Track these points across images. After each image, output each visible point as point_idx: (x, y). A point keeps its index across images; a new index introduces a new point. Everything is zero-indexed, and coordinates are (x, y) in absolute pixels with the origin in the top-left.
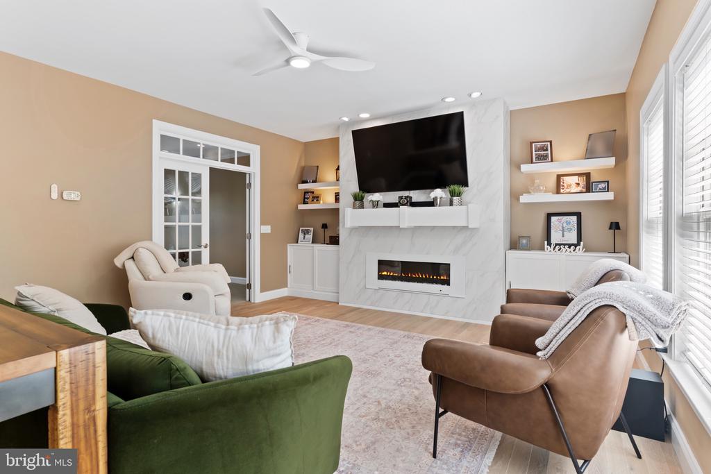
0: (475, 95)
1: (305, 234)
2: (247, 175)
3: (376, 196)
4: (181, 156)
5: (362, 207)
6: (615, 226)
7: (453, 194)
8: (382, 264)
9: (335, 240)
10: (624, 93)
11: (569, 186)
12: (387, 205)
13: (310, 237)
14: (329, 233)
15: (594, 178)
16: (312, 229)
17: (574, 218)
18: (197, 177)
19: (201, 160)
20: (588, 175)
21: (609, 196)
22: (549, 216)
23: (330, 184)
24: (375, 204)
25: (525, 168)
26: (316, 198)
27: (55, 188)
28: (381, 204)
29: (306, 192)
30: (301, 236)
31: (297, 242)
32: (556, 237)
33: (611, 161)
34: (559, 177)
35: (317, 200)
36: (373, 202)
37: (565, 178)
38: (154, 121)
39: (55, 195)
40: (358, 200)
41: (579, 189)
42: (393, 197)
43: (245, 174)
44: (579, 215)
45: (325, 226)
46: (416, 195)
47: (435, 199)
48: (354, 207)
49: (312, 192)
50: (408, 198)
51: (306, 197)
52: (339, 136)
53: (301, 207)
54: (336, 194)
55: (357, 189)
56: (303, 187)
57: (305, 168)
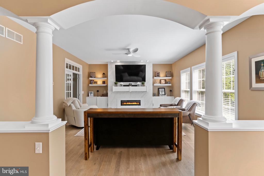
0: (148, 61)
1: (91, 94)
2: (78, 75)
3: (122, 83)
4: (68, 69)
5: (117, 86)
6: (171, 91)
7: (142, 83)
8: (122, 101)
9: (106, 95)
10: (172, 64)
11: (162, 82)
12: (124, 86)
13: (92, 94)
15: (167, 81)
16: (93, 92)
17: (164, 89)
18: (71, 76)
19: (71, 70)
20: (166, 80)
21: (170, 85)
22: (159, 89)
23: (100, 78)
24: (121, 85)
25: (155, 78)
28: (123, 85)
30: (90, 94)
31: (89, 96)
32: (160, 93)
33: (171, 78)
34: (160, 80)
35: (96, 83)
36: (121, 84)
37: (162, 80)
38: (66, 59)
40: (116, 84)
41: (164, 83)
42: (127, 83)
43: (77, 74)
44: (164, 88)
45: (98, 91)
46: (133, 83)
47: (138, 85)
48: (114, 86)
49: (94, 80)
50: (131, 84)
51: (91, 82)
52: (107, 65)
53: (90, 85)
54: (103, 81)
55: (115, 81)
56: (90, 79)
57: (91, 72)
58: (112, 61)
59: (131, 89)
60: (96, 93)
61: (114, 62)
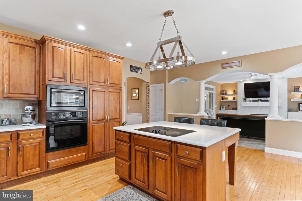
3: (251, 99)
5: (246, 101)
12: (253, 101)
13: (224, 108)
16: (224, 106)
19: (208, 91)
22: (299, 104)
23: (231, 95)
24: (250, 101)
25: (293, 93)
30: (221, 108)
31: (220, 109)
35: (227, 99)
42: (256, 99)
43: (212, 93)
46: (263, 99)
48: (244, 101)
49: (225, 97)
50: (260, 99)
51: (223, 98)
52: (237, 83)
53: (222, 101)
54: (233, 98)
55: (244, 97)
56: (222, 95)
57: (222, 90)
58: (241, 80)
59: (260, 104)
60: (227, 107)
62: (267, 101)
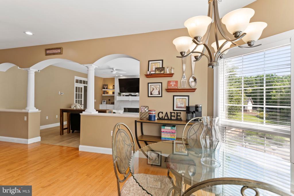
3: (124, 94)
4: (79, 84)
5: (120, 96)
8: (125, 109)
9: (113, 103)
12: (126, 96)
13: (105, 103)
14: (111, 102)
18: (81, 88)
19: (82, 84)
23: (111, 89)
24: (123, 95)
26: (107, 93)
27: (59, 92)
29: (104, 91)
30: (103, 102)
31: (102, 104)
38: (75, 76)
39: (59, 94)
40: (120, 94)
42: (128, 94)
45: (109, 100)
46: (133, 94)
47: (137, 95)
48: (119, 96)
49: (106, 91)
50: (131, 94)
51: (104, 92)
52: (114, 78)
53: (103, 95)
54: (113, 92)
55: (119, 92)
56: (104, 90)
57: (104, 85)
58: (117, 76)
59: (131, 98)
61: (118, 76)
62: (136, 96)
